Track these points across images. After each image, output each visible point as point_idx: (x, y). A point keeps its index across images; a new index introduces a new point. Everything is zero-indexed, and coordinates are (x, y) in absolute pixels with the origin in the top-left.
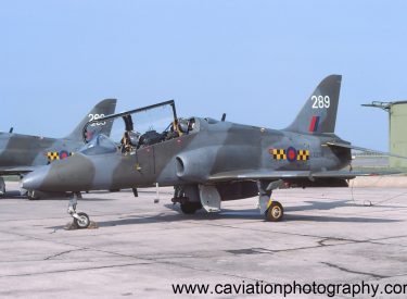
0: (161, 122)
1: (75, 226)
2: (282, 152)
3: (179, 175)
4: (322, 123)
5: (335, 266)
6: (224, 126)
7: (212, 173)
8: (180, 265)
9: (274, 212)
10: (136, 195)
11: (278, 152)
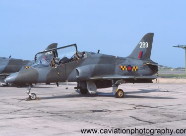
0: (70, 54)
1: (30, 99)
2: (125, 67)
3: (77, 77)
4: (144, 54)
5: (135, 118)
6: (98, 56)
7: (92, 76)
8: (66, 116)
9: (119, 94)
10: (58, 86)
11: (123, 67)
